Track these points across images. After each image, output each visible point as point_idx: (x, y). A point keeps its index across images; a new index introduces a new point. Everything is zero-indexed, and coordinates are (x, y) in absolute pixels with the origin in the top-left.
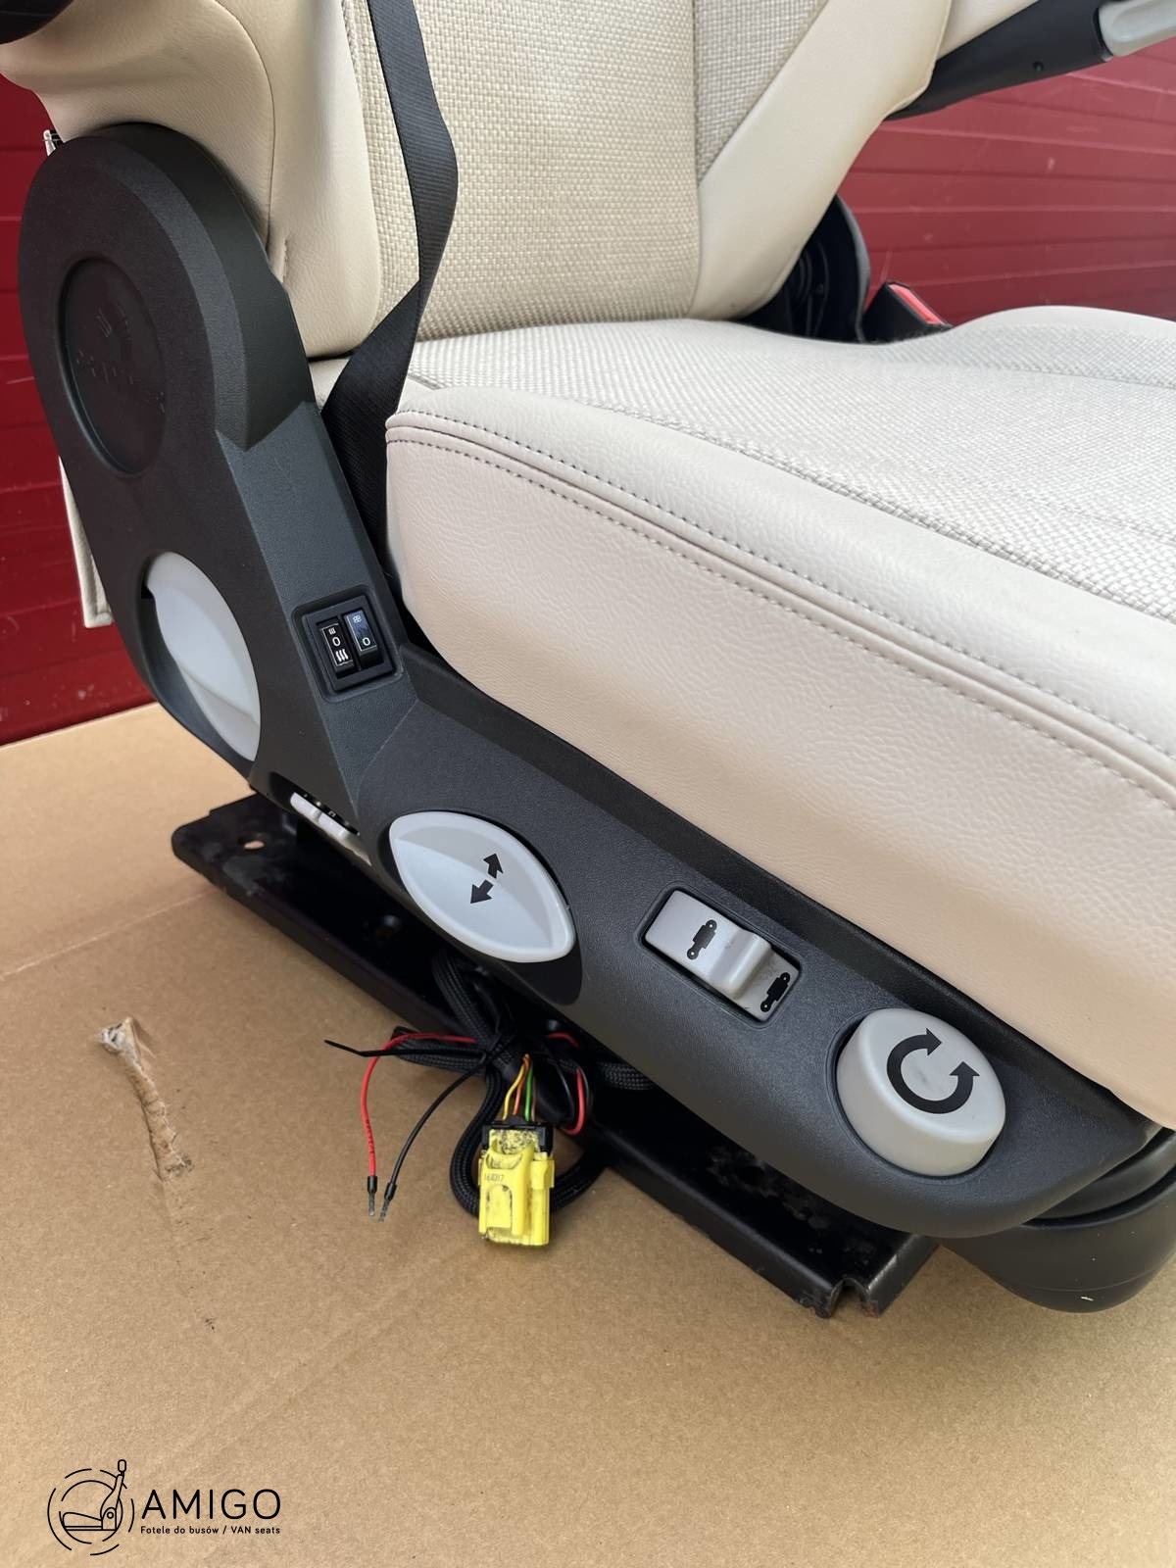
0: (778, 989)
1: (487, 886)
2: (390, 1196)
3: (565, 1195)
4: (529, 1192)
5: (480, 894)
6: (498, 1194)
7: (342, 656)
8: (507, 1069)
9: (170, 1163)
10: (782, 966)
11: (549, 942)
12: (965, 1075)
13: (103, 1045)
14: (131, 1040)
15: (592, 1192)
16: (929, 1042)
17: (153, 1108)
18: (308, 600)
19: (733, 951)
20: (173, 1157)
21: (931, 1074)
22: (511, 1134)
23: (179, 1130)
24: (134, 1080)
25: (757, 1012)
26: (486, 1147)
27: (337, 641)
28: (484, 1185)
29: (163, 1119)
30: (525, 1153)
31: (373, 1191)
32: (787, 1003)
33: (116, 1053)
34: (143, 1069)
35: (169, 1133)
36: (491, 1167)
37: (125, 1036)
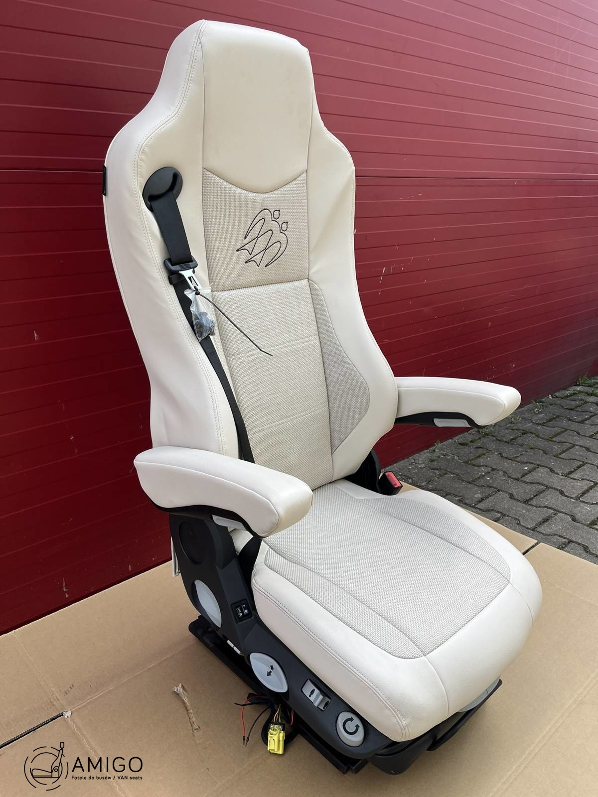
0: (327, 704)
1: (271, 672)
2: (248, 741)
3: (287, 742)
4: (279, 741)
5: (269, 674)
6: (272, 742)
7: (241, 614)
8: (276, 706)
9: (195, 728)
10: (327, 699)
11: (283, 689)
12: (357, 727)
13: (175, 692)
14: (181, 690)
15: (295, 739)
16: (351, 719)
17: (189, 711)
18: (234, 602)
19: (317, 696)
20: (196, 726)
21: (351, 727)
22: (276, 726)
23: (196, 719)
24: (184, 703)
25: (322, 709)
26: (270, 729)
27: (240, 611)
28: (269, 739)
29: (192, 715)
30: (278, 731)
31: (244, 740)
32: (328, 707)
33: (178, 694)
34: (186, 700)
35: (194, 719)
36: (271, 734)
37: (179, 689)
